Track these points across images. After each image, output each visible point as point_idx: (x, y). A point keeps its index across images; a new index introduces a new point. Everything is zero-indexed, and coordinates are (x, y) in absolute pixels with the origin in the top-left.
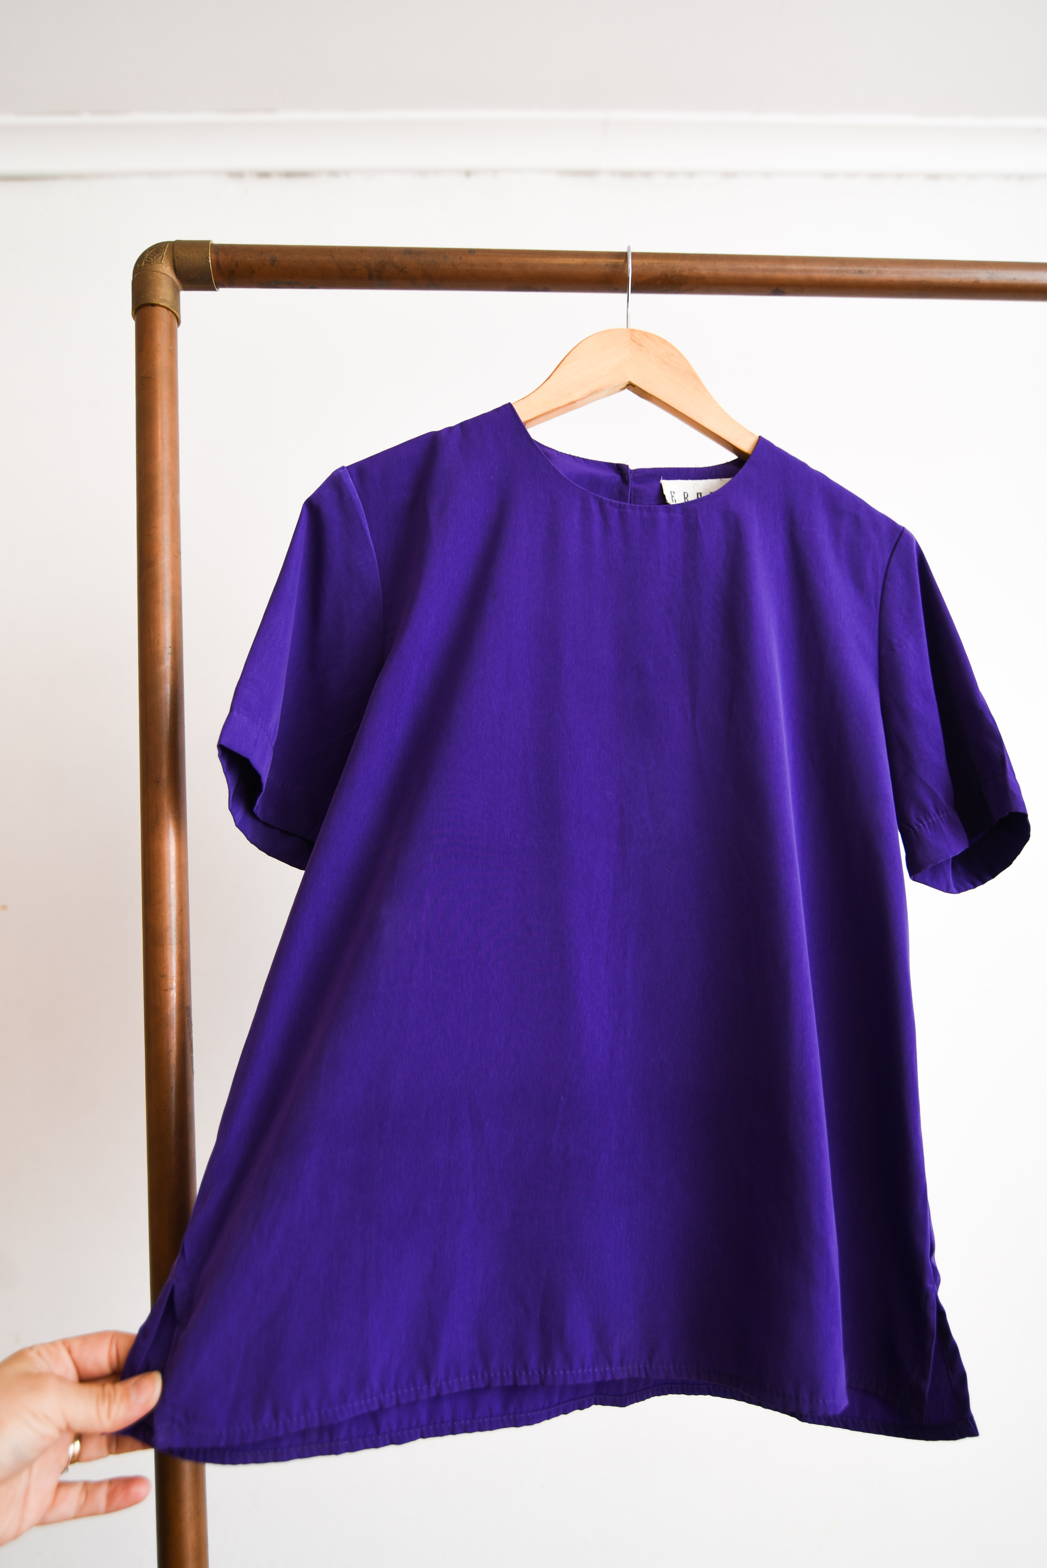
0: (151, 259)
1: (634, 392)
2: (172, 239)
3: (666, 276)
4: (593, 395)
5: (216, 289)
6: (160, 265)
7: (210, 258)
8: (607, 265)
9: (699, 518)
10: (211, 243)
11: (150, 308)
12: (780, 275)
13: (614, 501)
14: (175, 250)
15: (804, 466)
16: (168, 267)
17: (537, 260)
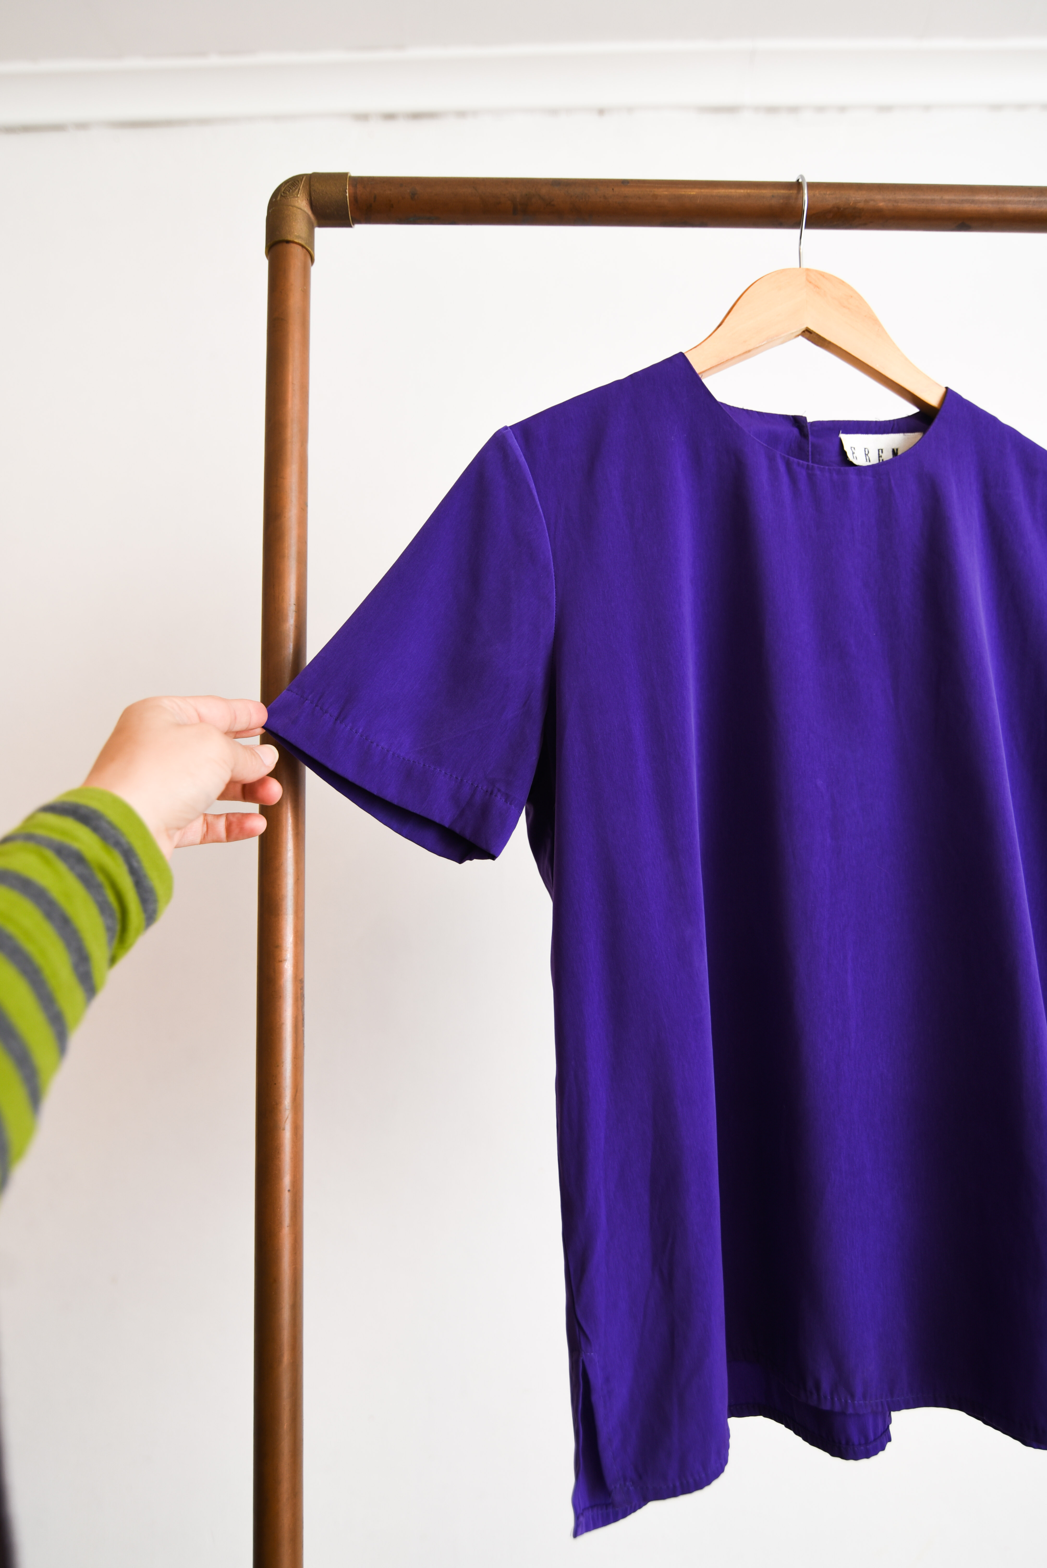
0: (287, 193)
1: (808, 339)
2: (309, 171)
3: (839, 208)
4: (770, 342)
5: (352, 225)
6: (297, 199)
7: (347, 191)
8: (773, 196)
9: (892, 481)
10: (349, 175)
11: (285, 245)
12: (968, 207)
13: (801, 461)
14: (312, 183)
15: (993, 420)
16: (304, 201)
17: (693, 192)
